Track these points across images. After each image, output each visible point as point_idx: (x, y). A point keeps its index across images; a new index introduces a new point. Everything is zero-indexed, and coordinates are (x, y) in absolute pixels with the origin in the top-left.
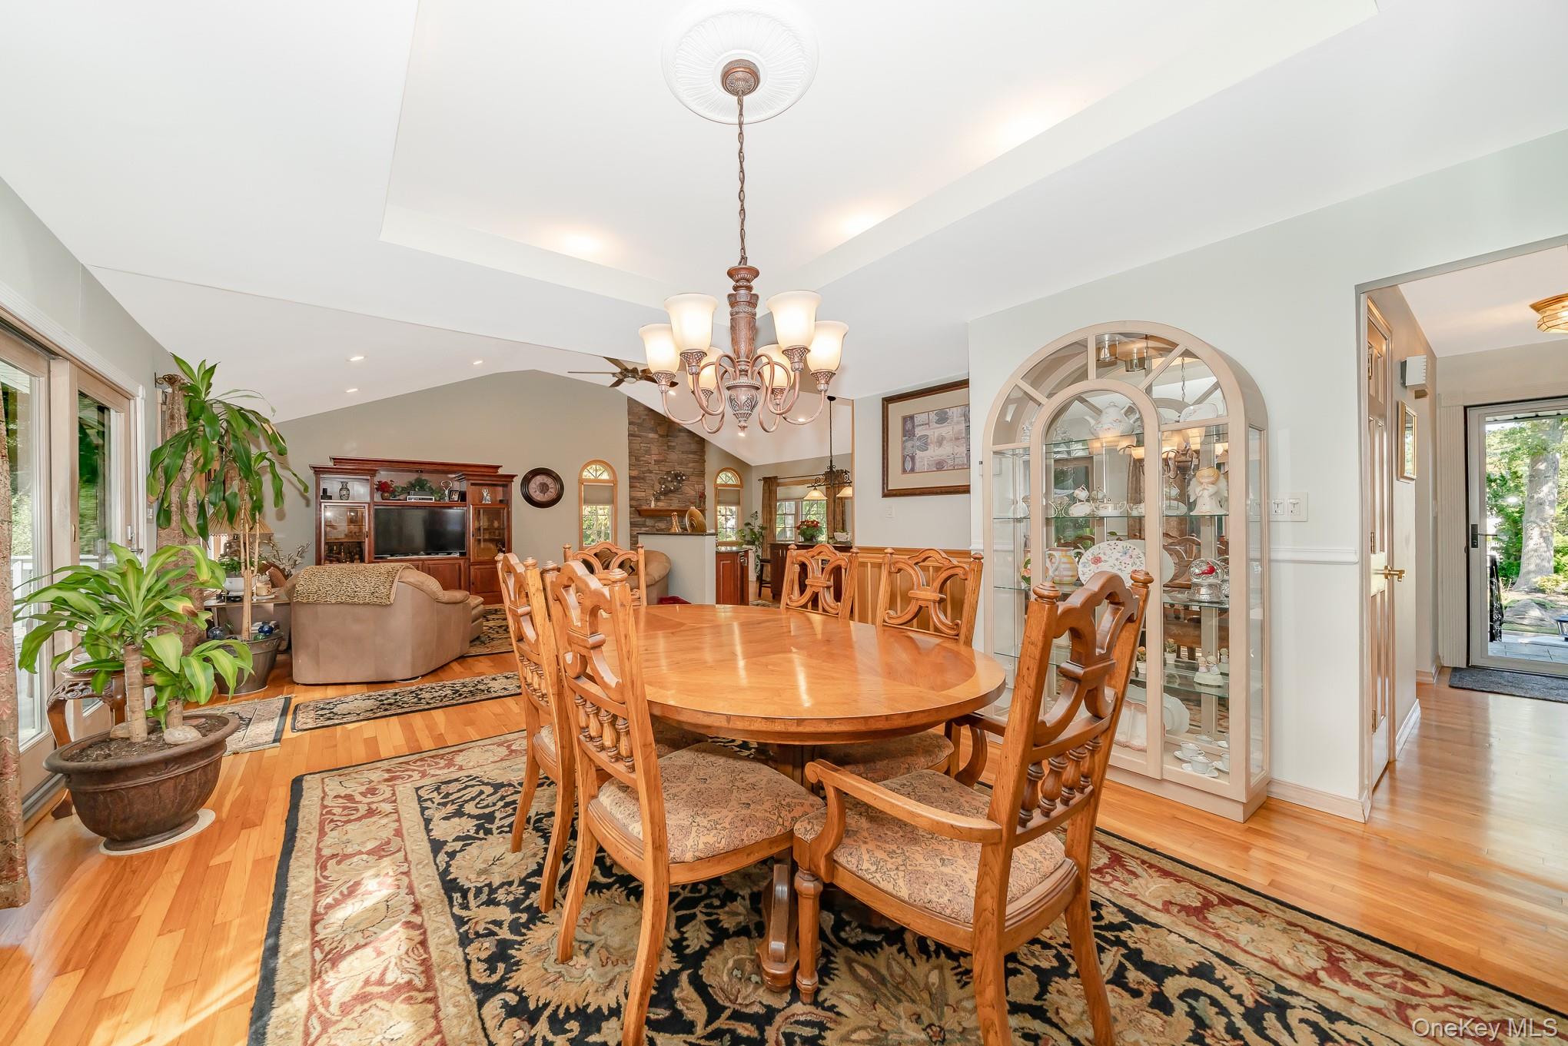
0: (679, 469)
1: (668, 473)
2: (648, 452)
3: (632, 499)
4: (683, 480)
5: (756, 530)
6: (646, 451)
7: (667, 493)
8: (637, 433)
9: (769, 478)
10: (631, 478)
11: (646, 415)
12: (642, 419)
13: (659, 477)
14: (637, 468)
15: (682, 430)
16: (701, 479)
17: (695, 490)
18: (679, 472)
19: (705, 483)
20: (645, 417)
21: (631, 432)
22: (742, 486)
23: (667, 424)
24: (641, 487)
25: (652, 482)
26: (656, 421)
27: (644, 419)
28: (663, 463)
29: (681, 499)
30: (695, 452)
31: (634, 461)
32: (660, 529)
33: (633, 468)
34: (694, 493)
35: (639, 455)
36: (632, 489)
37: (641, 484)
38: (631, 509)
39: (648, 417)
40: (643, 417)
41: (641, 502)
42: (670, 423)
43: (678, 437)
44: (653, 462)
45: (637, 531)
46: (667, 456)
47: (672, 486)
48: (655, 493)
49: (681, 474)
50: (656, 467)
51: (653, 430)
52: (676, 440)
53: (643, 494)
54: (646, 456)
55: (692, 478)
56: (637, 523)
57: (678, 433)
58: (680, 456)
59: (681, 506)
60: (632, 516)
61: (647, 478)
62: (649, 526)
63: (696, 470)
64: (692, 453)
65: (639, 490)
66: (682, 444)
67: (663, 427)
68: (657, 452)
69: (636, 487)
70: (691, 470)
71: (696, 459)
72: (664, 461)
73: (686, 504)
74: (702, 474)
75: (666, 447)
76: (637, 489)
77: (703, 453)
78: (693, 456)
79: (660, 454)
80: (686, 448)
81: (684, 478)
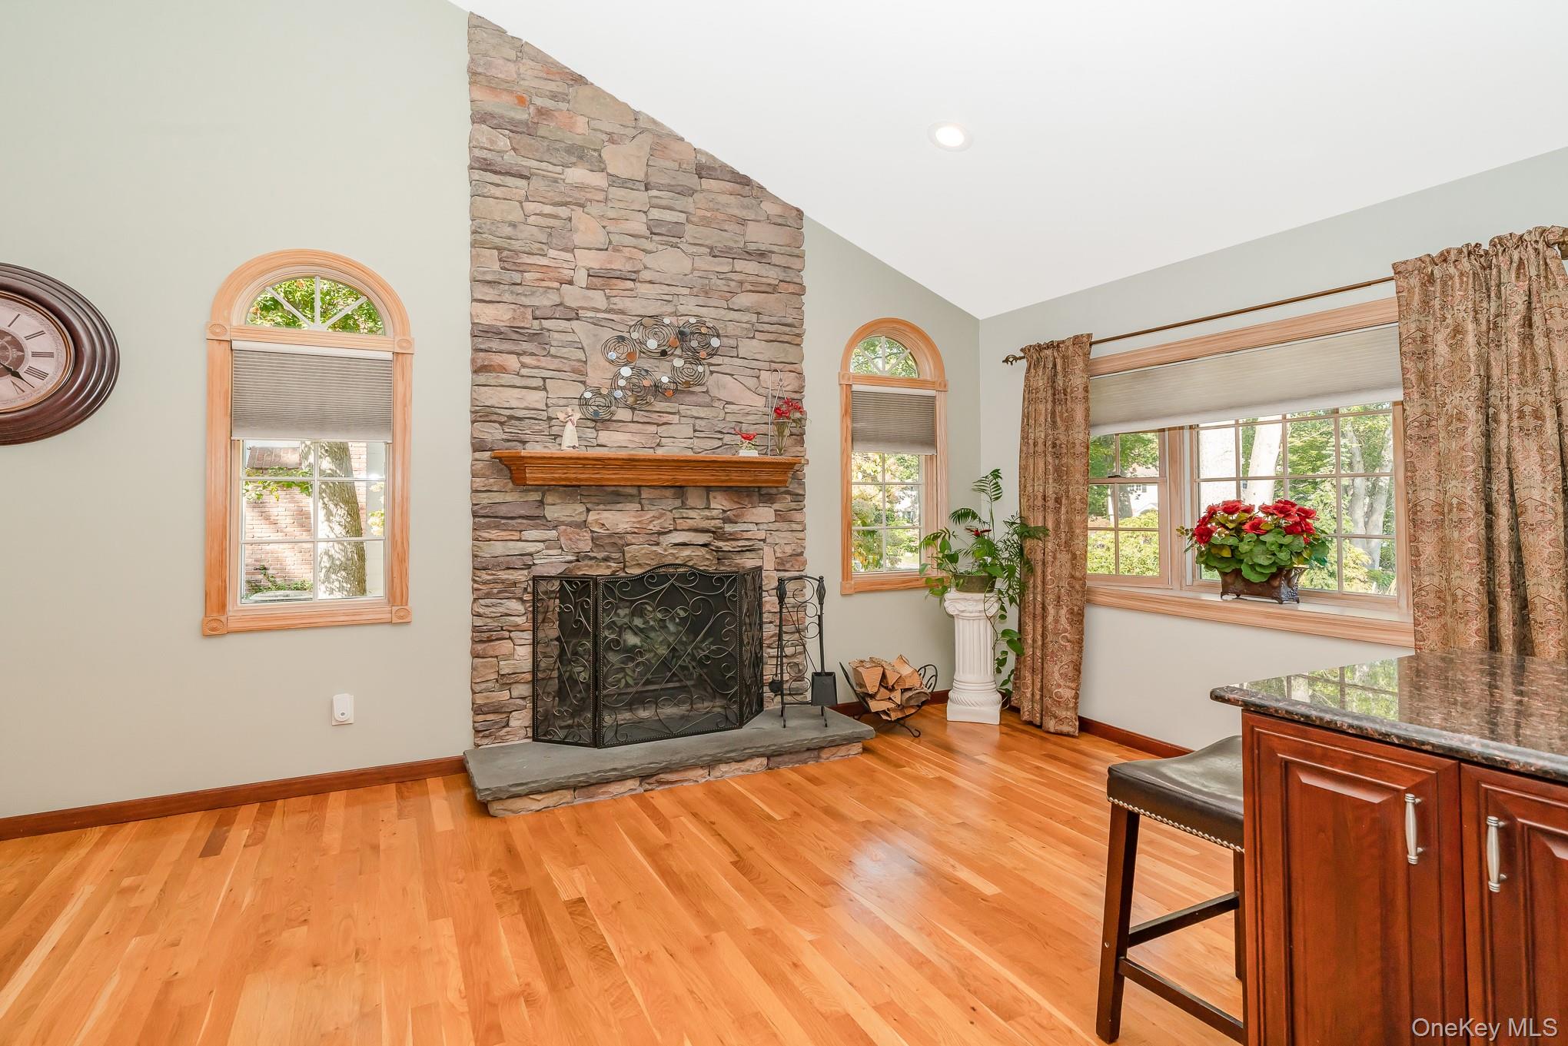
0: (690, 310)
1: (647, 322)
2: (558, 236)
3: (481, 415)
4: (714, 353)
5: (1000, 533)
6: (550, 231)
7: (645, 395)
8: (510, 158)
9: (1053, 346)
10: (480, 332)
11: (554, 96)
12: (532, 109)
13: (607, 334)
14: (507, 297)
15: (709, 168)
16: (790, 353)
17: (761, 391)
18: (693, 320)
19: (806, 367)
20: (549, 104)
21: (485, 154)
22: (943, 387)
23: (646, 140)
24: (524, 371)
25: (580, 355)
26: (595, 124)
27: (542, 112)
28: (630, 284)
29: (703, 423)
30: (761, 255)
31: (496, 266)
32: (610, 536)
33: (490, 293)
34: (760, 402)
35: (516, 245)
36: (482, 378)
37: (527, 360)
38: (478, 455)
39: (563, 106)
40: (539, 102)
41: (526, 429)
42: (661, 140)
43: (692, 192)
44: (581, 278)
45: (501, 546)
46: (648, 260)
47: (664, 373)
48: (588, 395)
49: (704, 330)
50: (598, 299)
51: (579, 153)
52: (682, 202)
53: (536, 399)
54: (552, 253)
55: (748, 347)
56: (503, 510)
57: (693, 181)
58: (700, 263)
59: (704, 448)
60: (479, 482)
61: (556, 335)
62: (563, 523)
63: (766, 319)
64: (748, 254)
65: (518, 381)
66: (706, 222)
67: (628, 148)
68: (601, 239)
69: (503, 369)
70: (746, 317)
71: (764, 280)
72: (633, 277)
73: (727, 439)
74: (790, 334)
75: (638, 225)
76: (506, 379)
77: (795, 263)
78: (751, 267)
79: (616, 250)
80: (728, 238)
81: (715, 342)
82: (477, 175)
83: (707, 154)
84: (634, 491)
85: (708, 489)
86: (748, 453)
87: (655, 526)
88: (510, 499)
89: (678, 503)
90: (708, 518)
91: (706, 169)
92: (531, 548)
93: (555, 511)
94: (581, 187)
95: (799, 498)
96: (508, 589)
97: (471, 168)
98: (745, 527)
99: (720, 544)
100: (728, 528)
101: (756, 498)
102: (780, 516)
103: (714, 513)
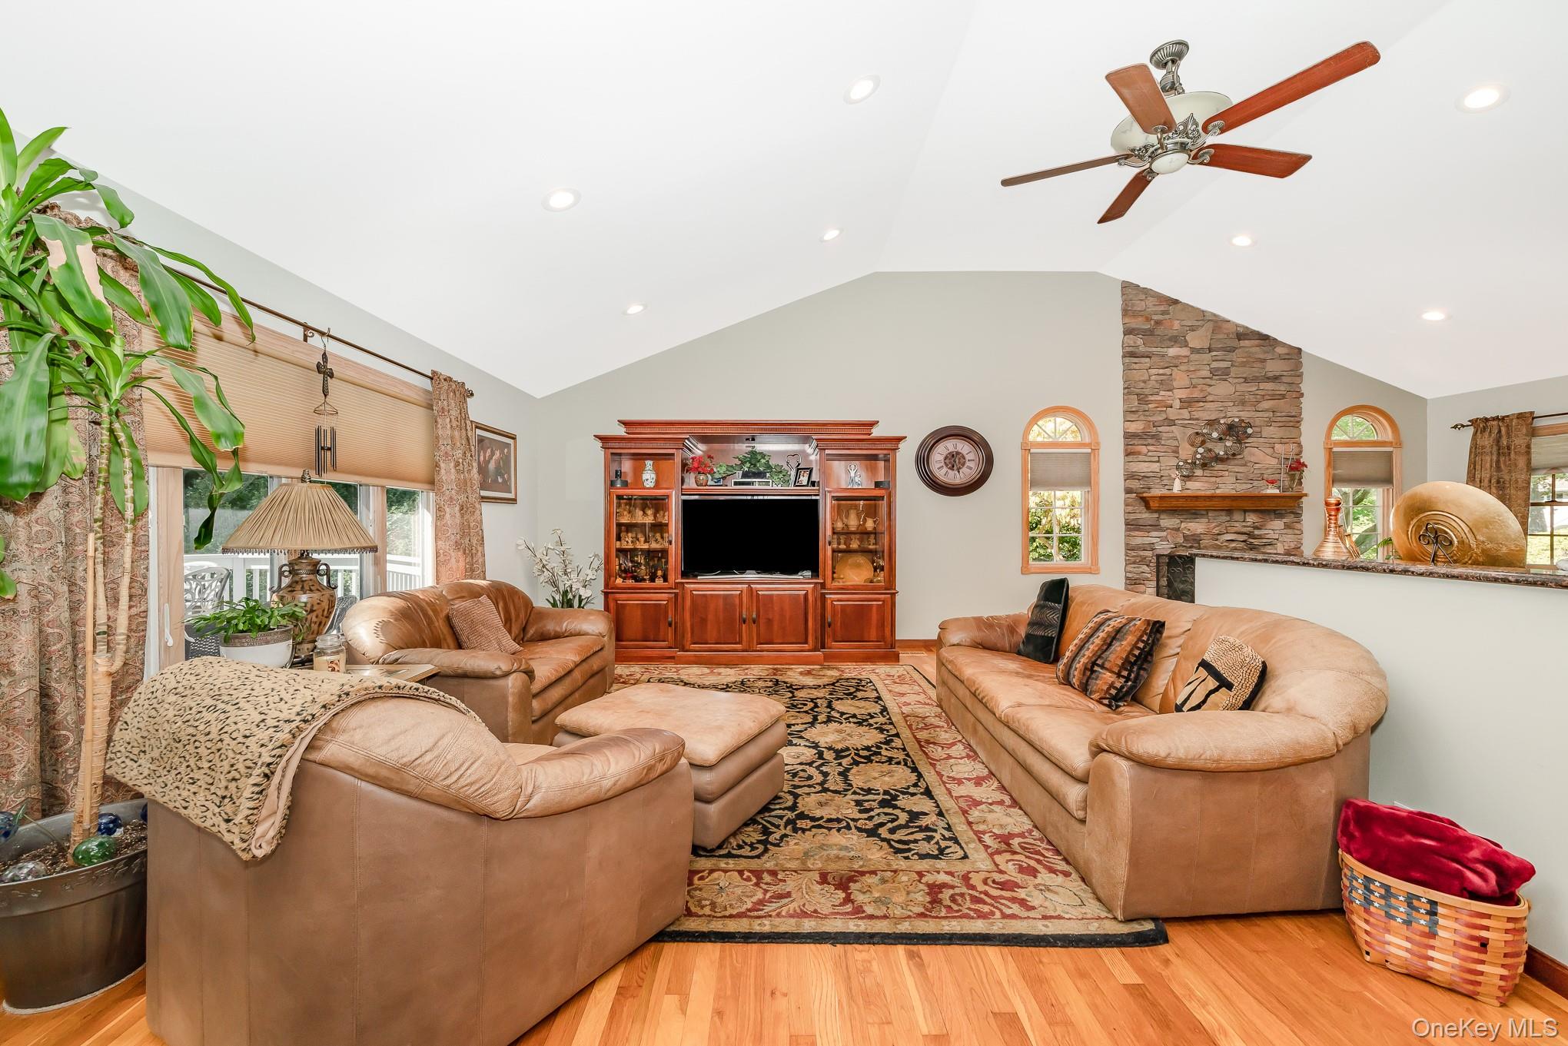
0: (1235, 414)
1: (1211, 423)
2: (1166, 384)
3: (1130, 476)
4: (1248, 436)
6: (1162, 382)
7: (1209, 461)
8: (1142, 349)
10: (1128, 436)
11: (1164, 313)
12: (1152, 322)
13: (1190, 431)
14: (1142, 418)
15: (1245, 334)
16: (1293, 432)
17: (1276, 455)
18: (1237, 420)
19: (1303, 440)
20: (1160, 317)
21: (1131, 349)
22: (1399, 444)
23: (1210, 325)
24: (1150, 454)
25: (1176, 443)
26: (1184, 323)
27: (1158, 323)
28: (1202, 404)
29: (1242, 475)
30: (1276, 379)
31: (1136, 404)
32: (1192, 535)
33: (1133, 417)
34: (1274, 462)
35: (1147, 391)
36: (1130, 458)
37: (1150, 448)
38: (1128, 495)
39: (1167, 317)
40: (1155, 317)
41: (1150, 482)
42: (1217, 323)
43: (1233, 350)
44: (1177, 404)
45: (1140, 539)
46: (1210, 390)
47: (1220, 450)
48: (1181, 464)
49: (1243, 425)
50: (1185, 413)
51: (1177, 340)
52: (1230, 356)
53: (1155, 467)
54: (1162, 393)
55: (1268, 431)
56: (1141, 522)
57: (1235, 343)
58: (1239, 388)
59: (1242, 488)
60: (1130, 509)
61: (1164, 434)
62: (1168, 529)
63: (1279, 414)
64: (1269, 379)
65: (1147, 459)
66: (1243, 364)
67: (1201, 332)
68: (1187, 383)
69: (1139, 453)
70: (1266, 415)
71: (1278, 392)
72: (1203, 400)
73: (1256, 483)
74: (1294, 421)
75: (1206, 373)
76: (1141, 458)
77: (1296, 380)
78: (1269, 386)
79: (1194, 387)
80: (1255, 371)
81: (1250, 431)
82: (1127, 360)
83: (1243, 327)
84: (1204, 513)
85: (1245, 511)
86: (1272, 491)
87: (1216, 531)
88: (1146, 516)
89: (1228, 518)
90: (1245, 526)
91: (1244, 334)
92: (1154, 540)
93: (1167, 522)
94: (1177, 357)
95: (1298, 515)
96: (1143, 561)
97: (1124, 356)
98: (1266, 532)
99: (1252, 541)
100: (1257, 532)
101: (1273, 516)
102: (1287, 526)
103: (1249, 524)
